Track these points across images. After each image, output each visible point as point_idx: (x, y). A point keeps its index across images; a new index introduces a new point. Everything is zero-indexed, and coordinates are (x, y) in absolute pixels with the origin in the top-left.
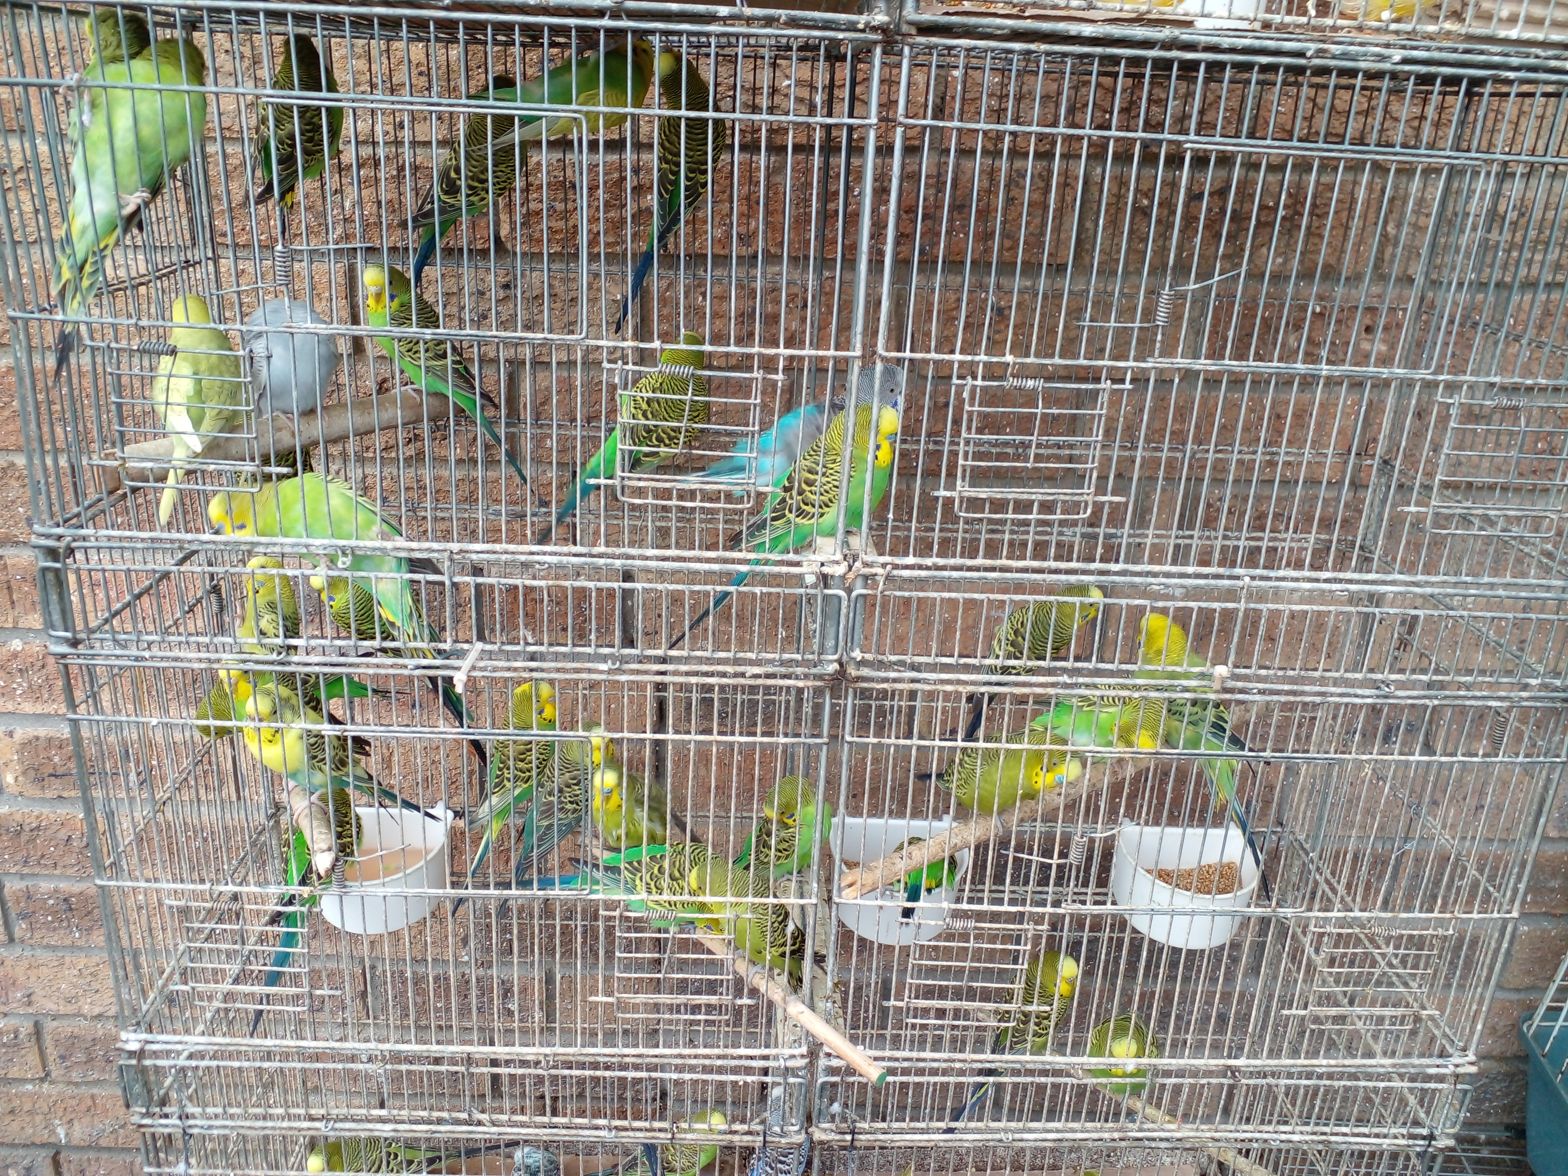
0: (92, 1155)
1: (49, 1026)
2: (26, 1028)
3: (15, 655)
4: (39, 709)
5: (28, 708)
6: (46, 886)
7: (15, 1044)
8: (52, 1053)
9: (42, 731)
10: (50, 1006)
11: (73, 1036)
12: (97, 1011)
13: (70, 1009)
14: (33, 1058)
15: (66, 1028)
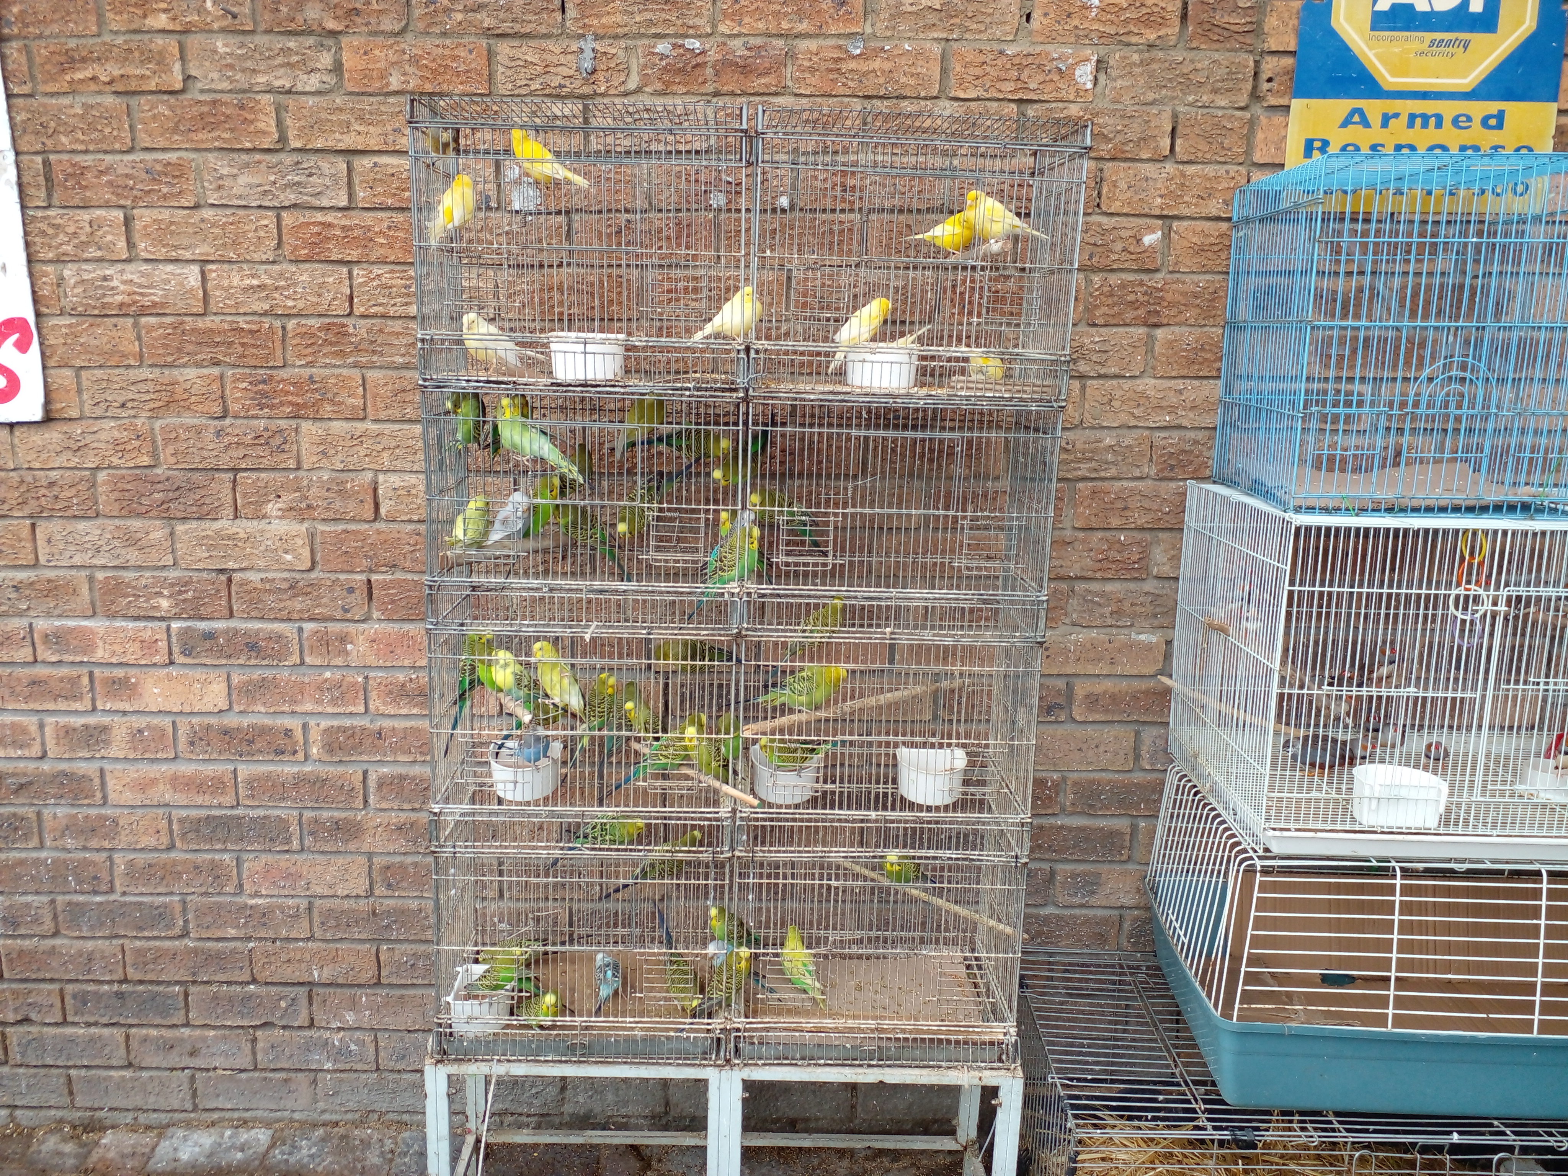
0: (332, 990)
1: (318, 902)
2: (304, 904)
3: (326, 680)
4: (336, 710)
5: (330, 710)
6: (326, 814)
7: (296, 916)
8: (317, 920)
9: (336, 723)
10: (319, 890)
11: (330, 910)
12: (345, 893)
13: (330, 892)
14: (306, 924)
15: (327, 904)
